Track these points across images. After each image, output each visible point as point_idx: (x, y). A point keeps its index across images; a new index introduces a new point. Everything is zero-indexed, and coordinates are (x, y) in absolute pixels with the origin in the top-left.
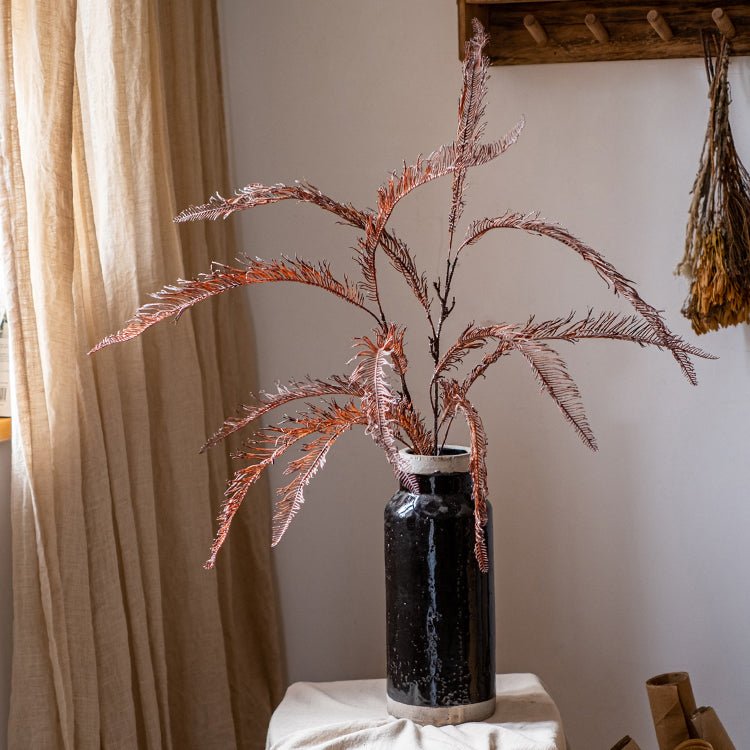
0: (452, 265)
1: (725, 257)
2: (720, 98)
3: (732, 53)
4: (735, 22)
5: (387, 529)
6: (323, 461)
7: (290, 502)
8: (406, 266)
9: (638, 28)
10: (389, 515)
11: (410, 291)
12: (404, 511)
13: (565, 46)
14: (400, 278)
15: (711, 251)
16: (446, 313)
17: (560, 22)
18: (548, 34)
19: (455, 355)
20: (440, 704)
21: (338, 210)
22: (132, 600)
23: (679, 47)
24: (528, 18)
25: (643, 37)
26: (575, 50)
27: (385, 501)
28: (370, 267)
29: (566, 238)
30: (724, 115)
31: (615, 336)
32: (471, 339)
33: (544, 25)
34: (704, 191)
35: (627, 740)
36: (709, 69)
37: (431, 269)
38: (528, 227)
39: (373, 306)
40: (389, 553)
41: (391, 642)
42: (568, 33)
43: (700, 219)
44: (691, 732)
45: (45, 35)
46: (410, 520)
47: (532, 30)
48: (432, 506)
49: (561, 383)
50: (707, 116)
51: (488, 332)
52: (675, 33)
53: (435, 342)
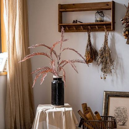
0: (60, 54)
1: (90, 55)
2: (89, 36)
3: (91, 31)
4: (91, 28)
5: (52, 85)
6: (46, 75)
7: (42, 80)
8: (55, 54)
9: (80, 28)
10: (52, 83)
11: (56, 56)
12: (54, 82)
13: (71, 30)
14: (54, 55)
15: (88, 54)
16: (59, 59)
17: (70, 27)
18: (69, 29)
19: (61, 64)
20: (58, 105)
21: (47, 47)
22: (19, 94)
23: (84, 30)
24: (67, 27)
25: (80, 29)
26: (72, 31)
27: (52, 81)
28: (51, 53)
29: (74, 50)
30: (90, 38)
31: (79, 62)
32: (63, 62)
33: (68, 28)
34: (87, 47)
35: (80, 110)
36: (88, 33)
37: (58, 54)
38: (70, 49)
39: (51, 58)
40: (52, 88)
41: (52, 98)
42: (71, 29)
43: (87, 50)
44: (87, 110)
45: (12, 27)
46: (55, 83)
47: (67, 28)
48: (57, 82)
49: (74, 66)
50: (88, 38)
51: (65, 61)
52: (84, 29)
53: (58, 62)
